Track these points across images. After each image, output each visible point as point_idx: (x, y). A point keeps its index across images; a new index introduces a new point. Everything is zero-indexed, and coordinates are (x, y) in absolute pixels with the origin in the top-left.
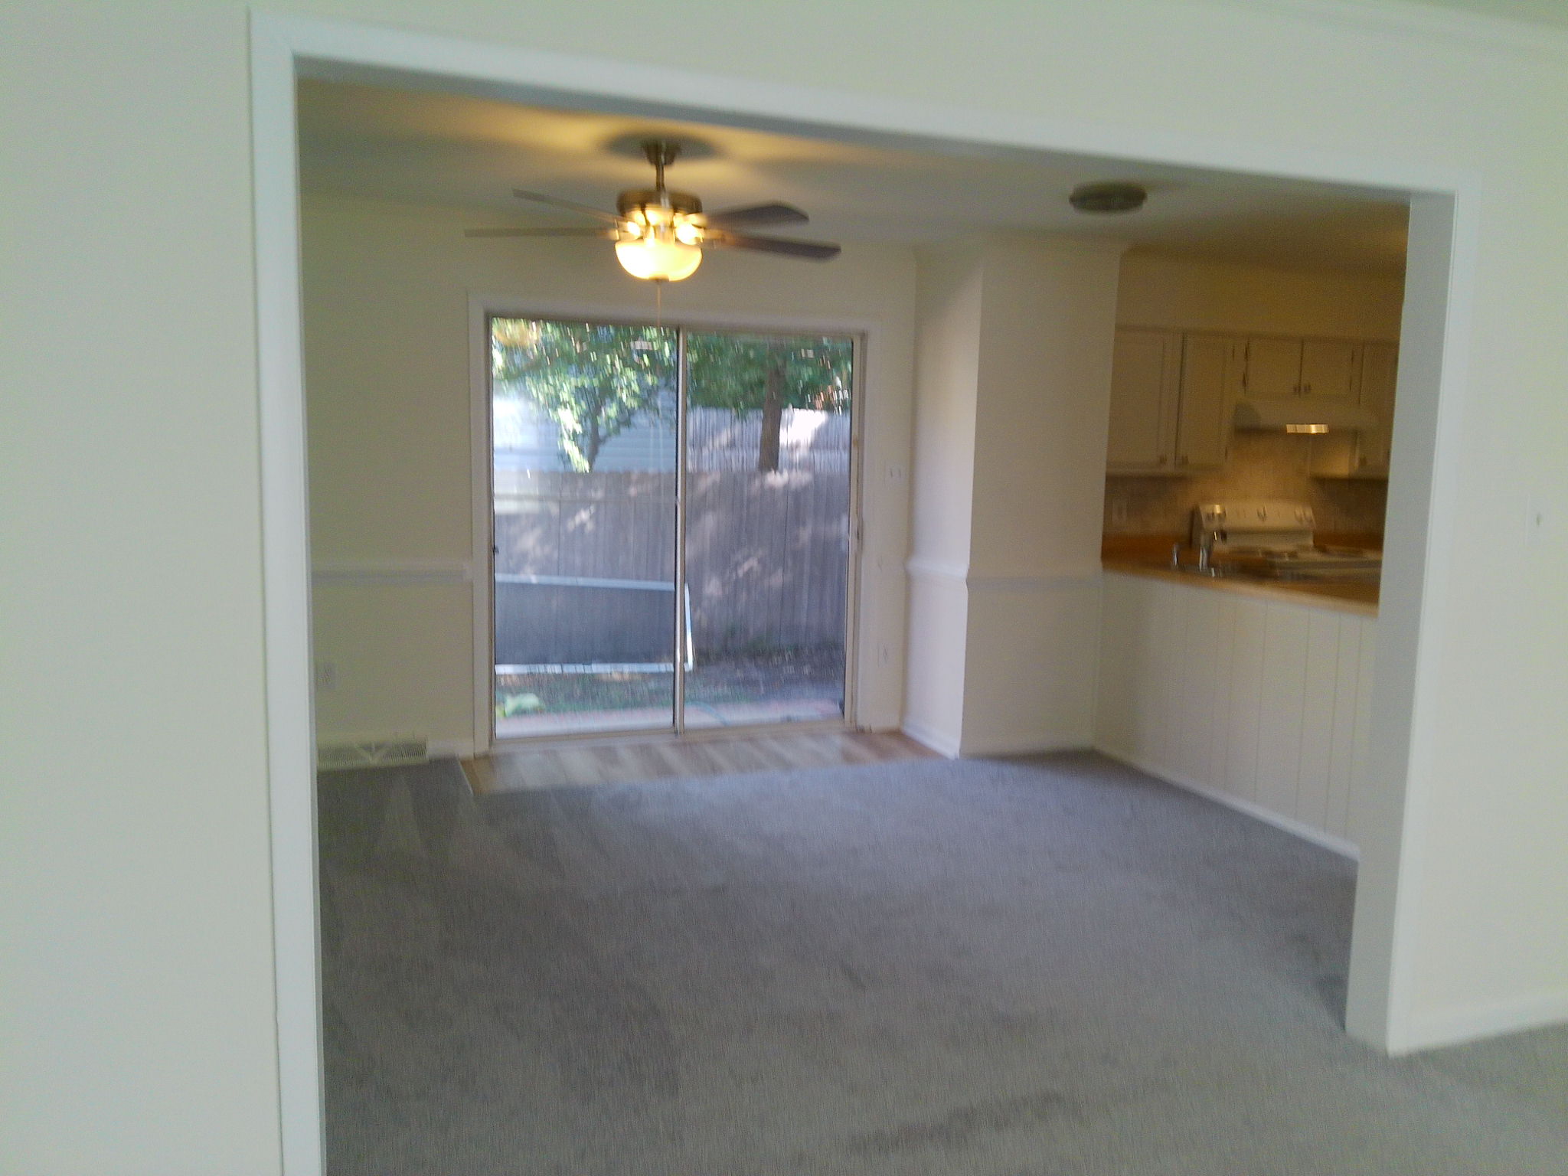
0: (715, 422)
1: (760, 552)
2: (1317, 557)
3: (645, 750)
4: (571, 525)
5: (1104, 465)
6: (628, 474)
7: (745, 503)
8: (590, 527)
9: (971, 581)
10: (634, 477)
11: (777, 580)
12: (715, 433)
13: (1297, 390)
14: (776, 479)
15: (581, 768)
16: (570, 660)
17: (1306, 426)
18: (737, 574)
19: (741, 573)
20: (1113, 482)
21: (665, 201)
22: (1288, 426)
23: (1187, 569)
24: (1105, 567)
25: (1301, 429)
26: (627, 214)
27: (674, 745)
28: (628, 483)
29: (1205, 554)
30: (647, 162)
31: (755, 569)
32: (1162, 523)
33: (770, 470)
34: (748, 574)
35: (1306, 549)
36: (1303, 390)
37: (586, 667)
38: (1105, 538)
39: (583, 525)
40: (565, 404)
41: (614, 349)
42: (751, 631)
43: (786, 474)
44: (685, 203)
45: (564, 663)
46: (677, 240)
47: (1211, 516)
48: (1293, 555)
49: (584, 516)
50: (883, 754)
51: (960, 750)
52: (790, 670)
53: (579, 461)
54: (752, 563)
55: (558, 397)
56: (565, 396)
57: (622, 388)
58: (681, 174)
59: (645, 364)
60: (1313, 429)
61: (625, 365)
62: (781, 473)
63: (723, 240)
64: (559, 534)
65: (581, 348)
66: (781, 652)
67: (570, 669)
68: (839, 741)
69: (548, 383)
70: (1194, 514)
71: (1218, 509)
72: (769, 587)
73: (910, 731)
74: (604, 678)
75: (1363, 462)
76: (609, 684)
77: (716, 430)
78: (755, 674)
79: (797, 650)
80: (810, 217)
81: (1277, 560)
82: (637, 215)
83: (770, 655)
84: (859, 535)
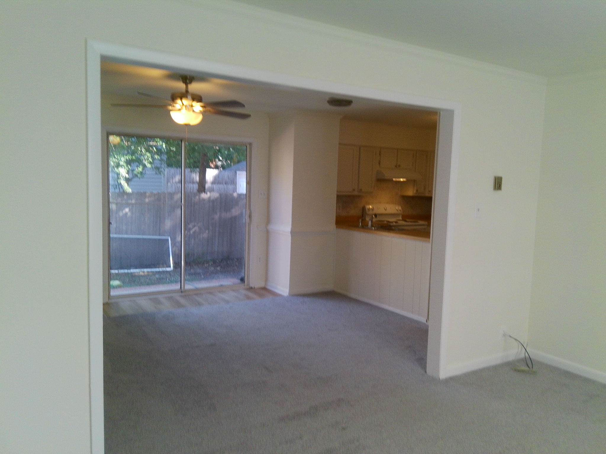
0: (173, 173)
1: (199, 224)
2: (403, 223)
3: (170, 299)
4: (121, 214)
5: (336, 192)
6: (145, 193)
7: (193, 205)
8: (129, 214)
9: (293, 233)
10: (147, 194)
11: (205, 235)
12: (173, 177)
13: (396, 166)
14: (204, 196)
15: (147, 305)
16: (122, 268)
17: (399, 179)
18: (190, 233)
19: (191, 232)
20: (339, 197)
21: (189, 97)
22: (393, 179)
23: (364, 227)
24: (337, 227)
25: (398, 180)
26: (175, 101)
27: (182, 296)
28: (145, 197)
29: (371, 222)
30: (182, 82)
31: (197, 231)
32: (353, 212)
33: (202, 193)
34: (194, 232)
35: (400, 220)
36: (398, 166)
37: (128, 270)
38: (337, 217)
39: (126, 214)
40: (122, 166)
41: (142, 145)
42: (196, 254)
43: (209, 194)
44: (197, 98)
45: (119, 269)
46: (193, 111)
47: (369, 209)
48: (396, 222)
49: (127, 210)
50: (261, 296)
51: (289, 293)
52: (212, 269)
53: (128, 188)
54: (196, 228)
55: (119, 163)
56: (122, 163)
57: (145, 160)
58: (195, 87)
59: (154, 151)
60: (402, 180)
61: (146, 151)
62: (207, 193)
63: (210, 111)
64: (116, 217)
65: (128, 144)
66: (208, 262)
67: (122, 271)
68: (244, 292)
69: (115, 157)
70: (364, 209)
71: (371, 207)
72: (203, 237)
73: (268, 287)
74: (137, 274)
75: (417, 191)
76: (139, 276)
77: (173, 176)
78: (199, 270)
79: (214, 261)
80: (245, 105)
81: (391, 224)
82: (179, 101)
83: (203, 263)
84: (250, 216)
